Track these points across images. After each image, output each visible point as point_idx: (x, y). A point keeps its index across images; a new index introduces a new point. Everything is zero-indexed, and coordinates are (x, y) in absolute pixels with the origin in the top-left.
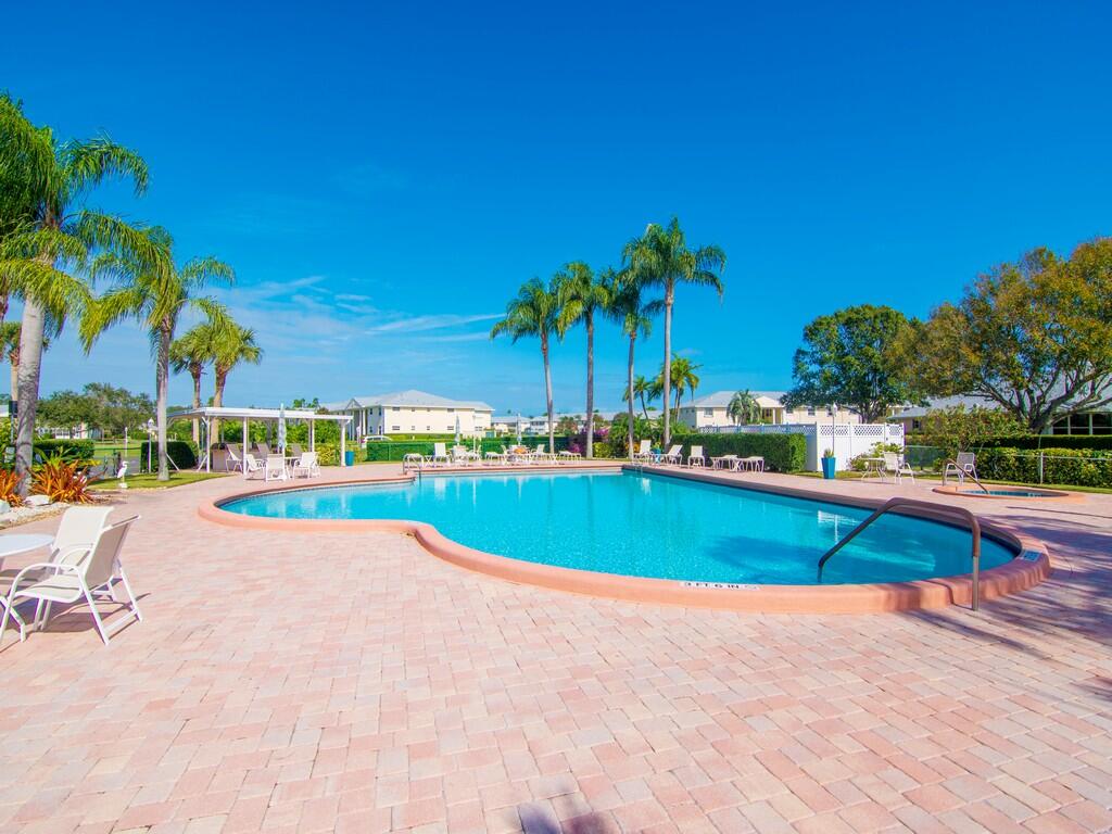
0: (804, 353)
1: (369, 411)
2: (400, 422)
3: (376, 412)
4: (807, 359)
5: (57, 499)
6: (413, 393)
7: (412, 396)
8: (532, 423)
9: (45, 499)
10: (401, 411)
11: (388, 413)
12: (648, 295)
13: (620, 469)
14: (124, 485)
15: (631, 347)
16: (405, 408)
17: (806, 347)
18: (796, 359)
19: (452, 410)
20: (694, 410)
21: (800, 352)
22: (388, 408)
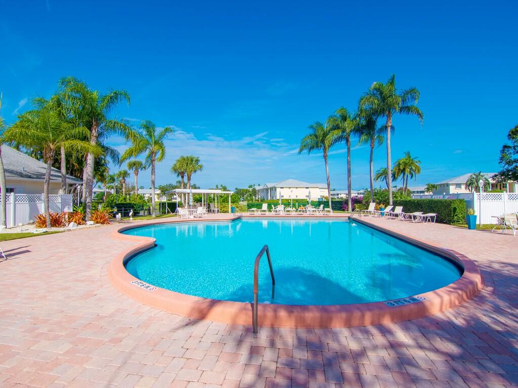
0: (509, 147)
1: (271, 189)
2: (284, 193)
3: (274, 189)
4: (511, 151)
5: (97, 223)
6: (291, 181)
7: (291, 182)
8: (358, 194)
9: (92, 222)
10: (284, 189)
11: (278, 190)
12: (380, 122)
13: (347, 218)
14: (131, 218)
15: (372, 152)
16: (285, 187)
17: (510, 143)
18: (503, 151)
19: (308, 188)
20: (448, 185)
21: (505, 147)
22: (278, 187)
